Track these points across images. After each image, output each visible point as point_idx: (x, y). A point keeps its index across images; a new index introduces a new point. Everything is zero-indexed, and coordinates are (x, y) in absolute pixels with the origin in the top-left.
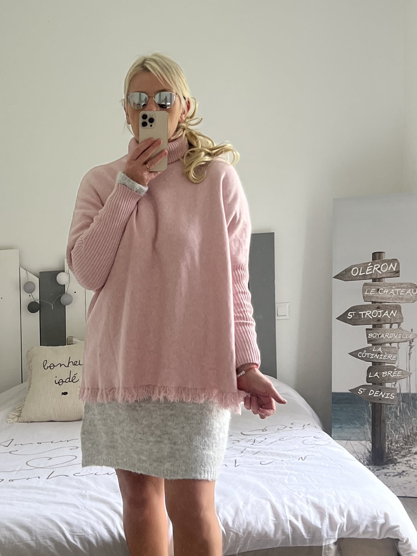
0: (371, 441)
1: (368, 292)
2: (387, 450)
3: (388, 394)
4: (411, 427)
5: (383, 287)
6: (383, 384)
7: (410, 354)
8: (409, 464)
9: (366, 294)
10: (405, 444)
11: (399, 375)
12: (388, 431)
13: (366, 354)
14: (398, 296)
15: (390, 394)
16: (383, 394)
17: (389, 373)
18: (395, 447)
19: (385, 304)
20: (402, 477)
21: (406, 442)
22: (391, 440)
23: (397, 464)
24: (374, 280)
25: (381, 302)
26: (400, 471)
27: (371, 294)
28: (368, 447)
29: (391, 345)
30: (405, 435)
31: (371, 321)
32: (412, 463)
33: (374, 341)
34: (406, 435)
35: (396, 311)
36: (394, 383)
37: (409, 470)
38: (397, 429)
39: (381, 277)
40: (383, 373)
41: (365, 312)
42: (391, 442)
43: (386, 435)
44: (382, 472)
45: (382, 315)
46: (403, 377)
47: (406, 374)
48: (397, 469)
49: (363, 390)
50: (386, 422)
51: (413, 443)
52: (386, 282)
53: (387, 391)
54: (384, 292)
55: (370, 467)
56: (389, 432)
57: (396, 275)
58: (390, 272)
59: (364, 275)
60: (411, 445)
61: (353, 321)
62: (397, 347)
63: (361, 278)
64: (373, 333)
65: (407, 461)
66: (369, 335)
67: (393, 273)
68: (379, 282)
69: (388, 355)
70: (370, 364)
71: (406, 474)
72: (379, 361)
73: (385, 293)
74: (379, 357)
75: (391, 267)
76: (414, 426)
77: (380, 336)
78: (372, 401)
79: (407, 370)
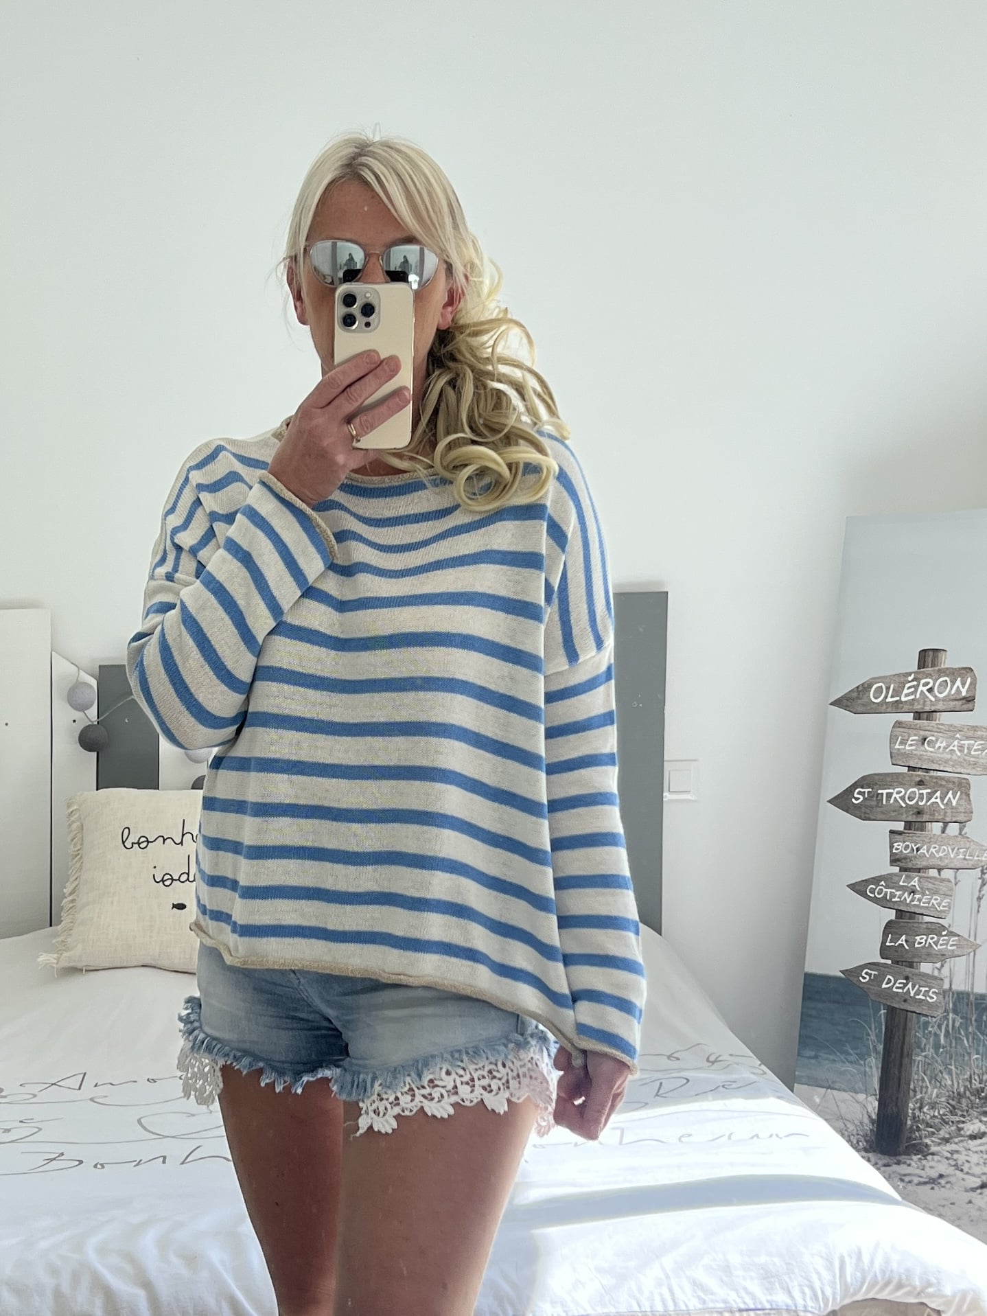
0: (878, 1097)
1: (901, 743)
2: (909, 1122)
3: (923, 989)
4: (968, 1073)
5: (935, 734)
6: (915, 964)
7: (979, 899)
8: (955, 1160)
9: (897, 747)
10: (951, 1112)
11: (951, 946)
12: (916, 1077)
13: (885, 890)
14: (966, 758)
15: (927, 989)
16: (913, 986)
17: (929, 940)
18: (928, 1117)
19: (935, 774)
20: (936, 1188)
21: (954, 1107)
22: (922, 1098)
23: (930, 1157)
24: (918, 715)
25: (927, 770)
26: (934, 1174)
27: (907, 748)
28: (870, 1109)
29: (940, 875)
30: (953, 1093)
31: (902, 814)
32: (961, 1158)
33: (903, 861)
34: (955, 1091)
35: (959, 793)
36: (938, 965)
37: (952, 1173)
38: (936, 1075)
39: (933, 709)
40: (918, 938)
41: (891, 791)
42: (921, 1104)
43: (912, 1087)
44: (893, 1172)
45: (927, 801)
46: (959, 953)
47: (968, 947)
48: (927, 1169)
49: (870, 975)
50: (913, 1058)
51: (967, 1111)
52: (941, 722)
53: (922, 983)
54: (937, 746)
55: (870, 1155)
56: (918, 1080)
57: (965, 707)
58: (952, 697)
59: (896, 701)
60: (963, 1116)
61: (863, 809)
62: (953, 880)
63: (889, 710)
64: (904, 842)
65: (952, 1153)
66: (895, 845)
67: (960, 702)
68: (927, 719)
69: (931, 899)
70: (891, 915)
71: (947, 1183)
72: (912, 910)
73: (940, 747)
74: (912, 900)
75: (958, 687)
76: (974, 1073)
77: (918, 850)
78: (888, 1003)
79: (969, 936)
